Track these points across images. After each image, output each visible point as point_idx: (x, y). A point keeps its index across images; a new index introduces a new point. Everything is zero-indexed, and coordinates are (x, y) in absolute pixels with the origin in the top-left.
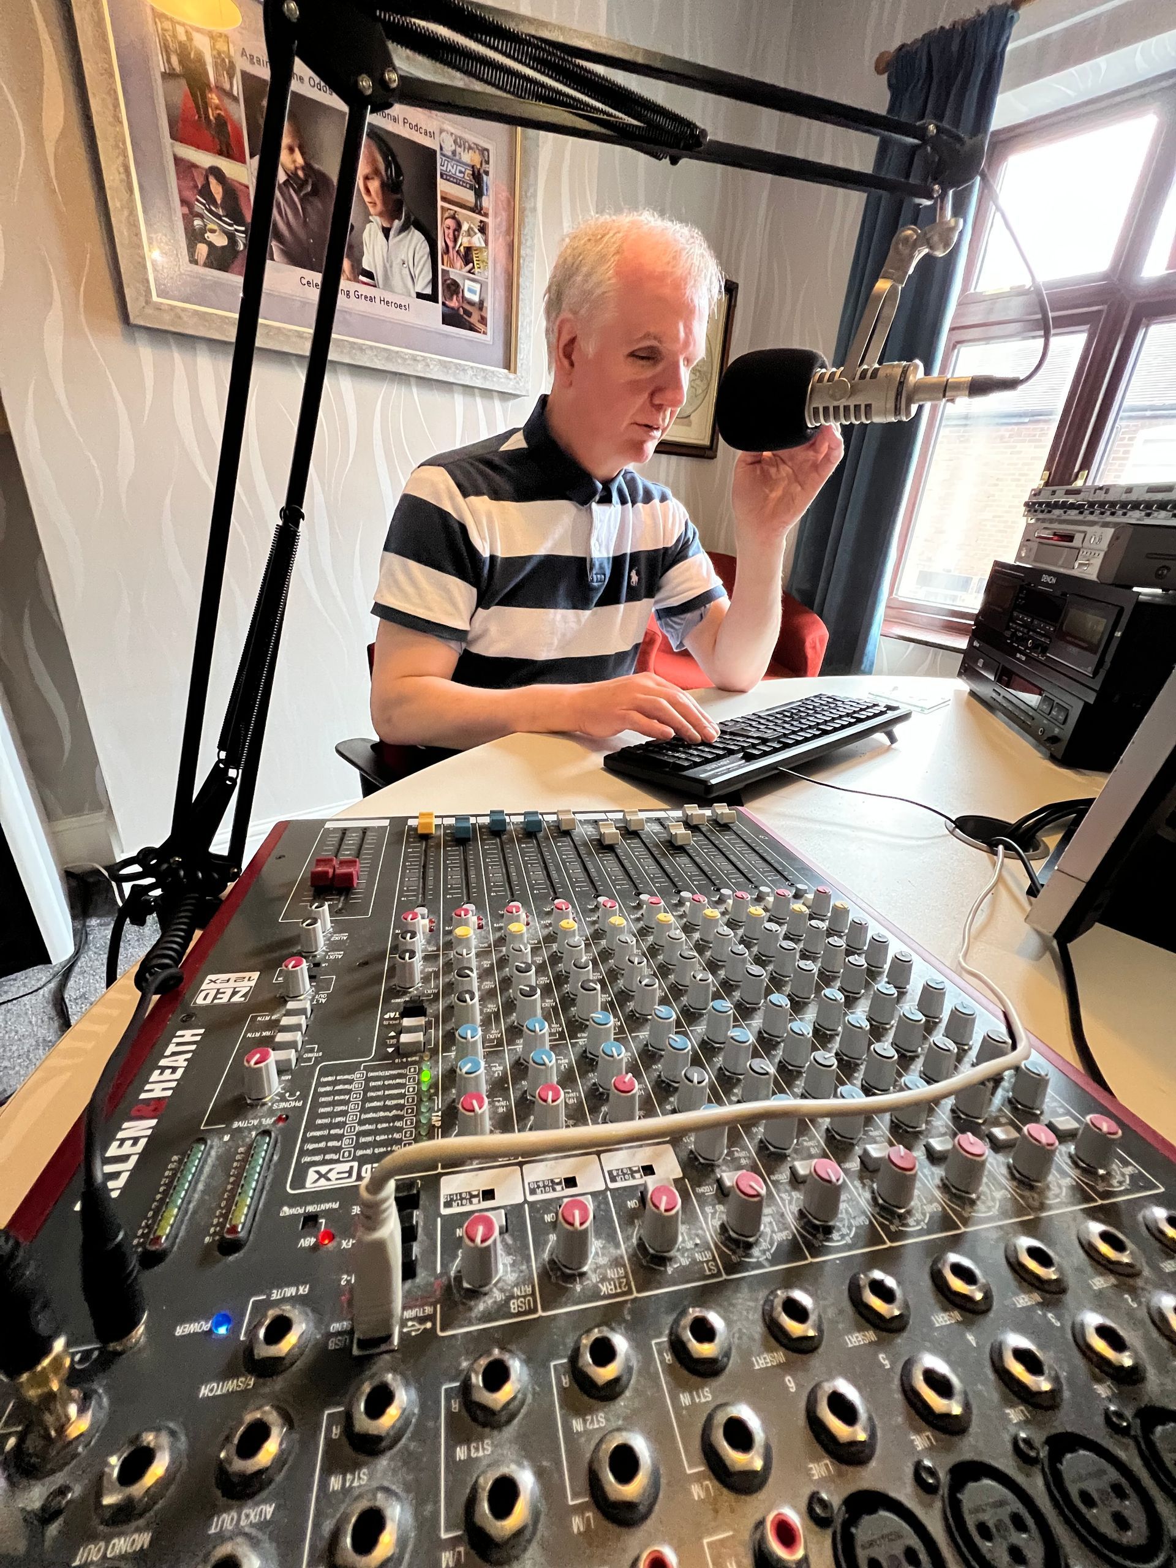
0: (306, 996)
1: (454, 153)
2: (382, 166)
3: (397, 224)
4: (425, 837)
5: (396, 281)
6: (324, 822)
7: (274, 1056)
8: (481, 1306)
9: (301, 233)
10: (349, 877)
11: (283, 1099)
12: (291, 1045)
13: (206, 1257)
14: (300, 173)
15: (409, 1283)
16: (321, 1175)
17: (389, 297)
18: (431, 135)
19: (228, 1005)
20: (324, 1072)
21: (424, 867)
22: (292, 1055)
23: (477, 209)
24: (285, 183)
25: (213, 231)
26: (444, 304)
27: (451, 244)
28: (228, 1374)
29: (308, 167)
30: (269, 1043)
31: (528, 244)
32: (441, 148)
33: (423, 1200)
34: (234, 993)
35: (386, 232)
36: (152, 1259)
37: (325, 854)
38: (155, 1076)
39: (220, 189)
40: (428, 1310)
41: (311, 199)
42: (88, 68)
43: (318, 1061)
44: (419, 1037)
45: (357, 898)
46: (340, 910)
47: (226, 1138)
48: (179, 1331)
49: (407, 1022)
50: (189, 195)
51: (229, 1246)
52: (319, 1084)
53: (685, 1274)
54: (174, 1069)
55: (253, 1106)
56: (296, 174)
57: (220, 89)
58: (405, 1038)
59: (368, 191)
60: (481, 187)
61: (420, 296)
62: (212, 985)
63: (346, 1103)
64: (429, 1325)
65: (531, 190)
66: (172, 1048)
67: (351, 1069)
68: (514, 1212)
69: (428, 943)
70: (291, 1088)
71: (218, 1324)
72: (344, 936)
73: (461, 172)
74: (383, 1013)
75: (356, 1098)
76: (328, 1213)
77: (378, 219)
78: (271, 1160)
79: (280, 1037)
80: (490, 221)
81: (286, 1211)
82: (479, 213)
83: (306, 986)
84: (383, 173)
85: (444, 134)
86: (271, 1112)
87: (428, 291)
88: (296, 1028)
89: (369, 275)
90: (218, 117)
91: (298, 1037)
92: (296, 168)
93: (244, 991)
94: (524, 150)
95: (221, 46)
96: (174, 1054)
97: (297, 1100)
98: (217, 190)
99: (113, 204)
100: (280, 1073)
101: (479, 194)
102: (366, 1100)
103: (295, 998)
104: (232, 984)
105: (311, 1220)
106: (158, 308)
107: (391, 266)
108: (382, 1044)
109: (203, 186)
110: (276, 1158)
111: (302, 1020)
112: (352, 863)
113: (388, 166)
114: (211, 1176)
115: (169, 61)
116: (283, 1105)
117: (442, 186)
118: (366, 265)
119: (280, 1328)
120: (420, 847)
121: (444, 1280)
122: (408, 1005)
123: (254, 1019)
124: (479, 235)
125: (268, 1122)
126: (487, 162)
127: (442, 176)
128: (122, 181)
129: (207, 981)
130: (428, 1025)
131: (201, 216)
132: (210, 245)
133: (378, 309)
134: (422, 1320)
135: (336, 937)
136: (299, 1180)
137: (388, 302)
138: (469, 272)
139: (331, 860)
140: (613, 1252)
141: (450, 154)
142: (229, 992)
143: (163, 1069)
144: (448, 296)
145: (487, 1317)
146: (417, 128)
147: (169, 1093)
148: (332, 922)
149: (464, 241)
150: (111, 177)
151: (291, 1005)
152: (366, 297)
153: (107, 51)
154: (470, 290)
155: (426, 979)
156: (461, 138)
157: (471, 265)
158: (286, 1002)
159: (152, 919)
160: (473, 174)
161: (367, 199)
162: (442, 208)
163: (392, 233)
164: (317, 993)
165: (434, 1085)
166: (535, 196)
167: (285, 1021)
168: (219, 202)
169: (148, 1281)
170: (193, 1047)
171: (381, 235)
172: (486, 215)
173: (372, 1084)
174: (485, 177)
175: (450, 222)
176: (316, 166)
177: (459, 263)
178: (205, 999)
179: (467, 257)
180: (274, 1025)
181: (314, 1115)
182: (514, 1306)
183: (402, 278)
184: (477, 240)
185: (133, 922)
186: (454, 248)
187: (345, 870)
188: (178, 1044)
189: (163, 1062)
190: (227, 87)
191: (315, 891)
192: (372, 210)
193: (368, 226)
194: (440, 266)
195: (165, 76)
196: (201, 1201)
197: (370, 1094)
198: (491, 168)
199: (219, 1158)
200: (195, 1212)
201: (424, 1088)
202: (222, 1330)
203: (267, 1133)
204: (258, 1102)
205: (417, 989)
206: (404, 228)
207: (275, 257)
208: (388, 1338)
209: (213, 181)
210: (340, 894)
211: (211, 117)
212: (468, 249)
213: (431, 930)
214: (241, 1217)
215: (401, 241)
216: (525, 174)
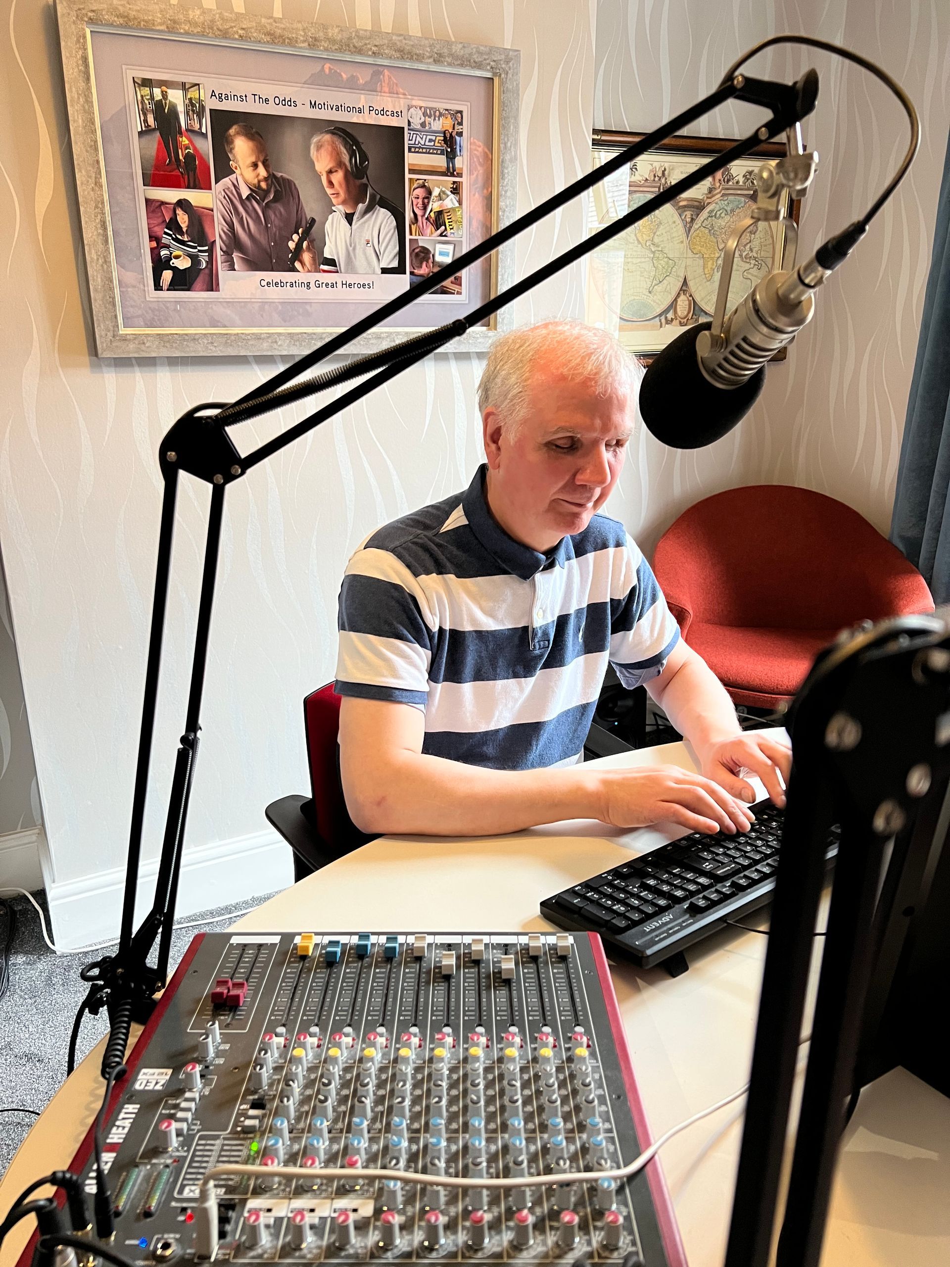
0: (198, 1089)
1: (423, 125)
2: (346, 158)
3: (361, 207)
4: (303, 958)
5: (360, 262)
6: (231, 935)
7: (174, 1125)
8: (252, 1254)
9: (263, 240)
10: (237, 997)
11: (178, 1151)
12: (185, 1120)
13: (138, 1218)
14: (263, 185)
15: (222, 1241)
16: (191, 1191)
17: (351, 278)
18: (399, 114)
19: (153, 1091)
20: (201, 1138)
21: (295, 988)
22: (184, 1126)
23: (450, 172)
24: (248, 198)
25: (177, 257)
26: (412, 273)
27: (419, 213)
28: (146, 1259)
29: (271, 178)
30: (172, 1117)
31: (508, 194)
32: (409, 123)
33: (238, 1208)
34: (157, 1083)
35: (349, 218)
36: (118, 1214)
37: (225, 976)
38: (114, 1130)
39: (186, 217)
40: (228, 1252)
41: (273, 205)
42: (77, 149)
43: (199, 1131)
44: (255, 1122)
45: (241, 1014)
46: (228, 1024)
47: (149, 1167)
48: (128, 1242)
49: (252, 1112)
50: (159, 230)
51: (147, 1214)
52: (197, 1145)
53: (348, 1256)
54: (124, 1128)
55: (162, 1153)
56: (259, 187)
57: (190, 130)
58: (248, 1122)
59: (331, 184)
60: (453, 151)
61: (385, 271)
62: (144, 1077)
63: (209, 1156)
64: (227, 1257)
65: (511, 139)
66: (122, 1115)
67: (216, 1137)
68: (279, 1220)
69: (280, 1056)
70: (182, 1145)
71: (142, 1243)
72: (227, 1047)
73: (430, 141)
74: (240, 1105)
75: (215, 1154)
76: (192, 1208)
77: (341, 207)
78: (169, 1180)
79: (180, 1115)
80: (464, 180)
81: (173, 1204)
82: (452, 175)
83: (198, 1082)
84: (348, 164)
85: (412, 110)
86: (171, 1157)
87: (395, 264)
88: (188, 1110)
89: (332, 262)
90: (187, 156)
91: (189, 1115)
92: (259, 182)
93: (162, 1082)
94: (503, 104)
95: (193, 94)
96: (124, 1119)
97: (185, 1151)
98: (183, 219)
99: (91, 255)
100: (178, 1135)
101: (451, 156)
102: (220, 1156)
103: (190, 1090)
104: (156, 1077)
105: (184, 1210)
106: (124, 339)
107: (354, 249)
108: (236, 1125)
109: (171, 219)
110: (171, 1180)
111: (193, 1105)
112: (241, 985)
113: (352, 154)
114: (141, 1184)
115: (146, 121)
116: (177, 1154)
117: (410, 159)
118: (327, 254)
119: (166, 1246)
120: (296, 968)
121: (238, 1242)
122: (255, 1101)
123: (166, 1101)
124: (452, 196)
125: (169, 1161)
126: (461, 124)
127: (410, 151)
128: (99, 234)
129: (141, 1073)
130: (264, 1116)
131: (167, 247)
132: (175, 269)
133: (341, 293)
134: (225, 1255)
135: (222, 1047)
136: (181, 1192)
137: (350, 285)
138: (441, 235)
139: (227, 982)
140: (319, 1243)
141: (419, 127)
142: (154, 1082)
143: (118, 1127)
144: (416, 264)
145: (253, 1258)
146: (383, 112)
147: (121, 1141)
148: (221, 1034)
149: (435, 206)
150: (90, 233)
151: (188, 1095)
152: (327, 285)
153: (94, 132)
154: (441, 254)
155: (271, 1085)
156: (430, 109)
157: (443, 228)
158: (185, 1092)
159: (104, 1010)
160: (445, 140)
161: (329, 191)
162: (410, 180)
163: (355, 218)
164: (204, 1087)
165: (258, 1152)
166: (516, 143)
167: (184, 1105)
168: (184, 230)
169: (117, 1222)
170: (134, 1116)
171: (344, 222)
172: (460, 175)
173: (225, 1148)
174: (458, 138)
175: (420, 192)
176: (279, 175)
177: (430, 228)
178: (140, 1085)
179: (438, 221)
180: (176, 1107)
181: (192, 1161)
182: (266, 1256)
183: (367, 258)
184: (450, 201)
185: (90, 1012)
186: (423, 216)
187: (234, 992)
188: (126, 1113)
189: (118, 1123)
190: (197, 127)
191: (215, 1007)
192: (334, 201)
193: (330, 217)
194: (408, 237)
195: (141, 134)
196: (136, 1195)
197: (223, 1153)
198: (465, 128)
199: (144, 1176)
200: (133, 1199)
201: (252, 1153)
202: (143, 1246)
203: (167, 1166)
204: (164, 1151)
205: (264, 1091)
206: (369, 209)
207: (236, 267)
208: (210, 1257)
209: (179, 212)
210: (230, 1011)
211: (181, 157)
212: (440, 213)
213: (285, 1046)
214: (154, 1204)
215: (365, 222)
216: (504, 127)
